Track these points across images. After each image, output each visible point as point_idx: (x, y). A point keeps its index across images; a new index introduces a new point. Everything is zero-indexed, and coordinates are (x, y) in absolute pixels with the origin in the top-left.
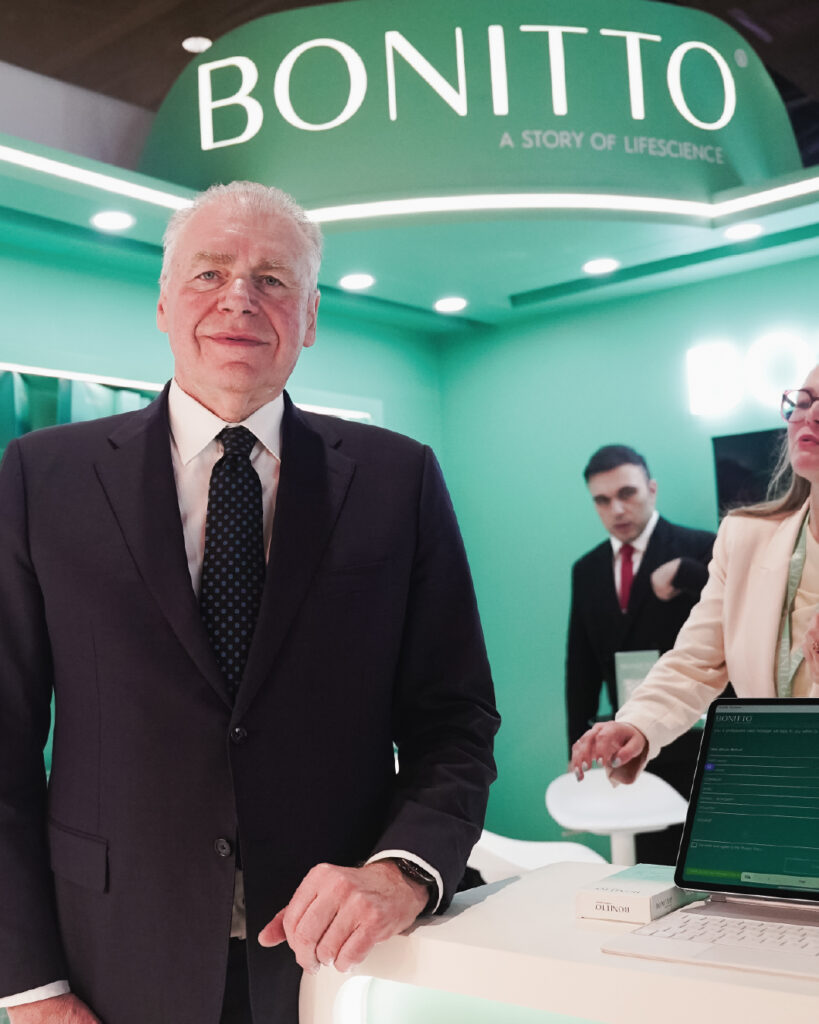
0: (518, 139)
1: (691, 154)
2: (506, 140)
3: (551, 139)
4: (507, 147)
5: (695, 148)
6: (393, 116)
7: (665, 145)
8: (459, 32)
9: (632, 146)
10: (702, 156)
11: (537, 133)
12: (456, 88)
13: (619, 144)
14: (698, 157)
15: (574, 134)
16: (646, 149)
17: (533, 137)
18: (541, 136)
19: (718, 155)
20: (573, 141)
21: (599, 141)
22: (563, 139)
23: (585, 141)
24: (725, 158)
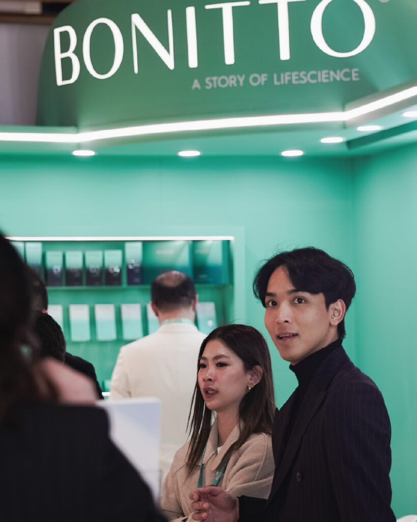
0: (203, 84)
1: (329, 78)
2: (196, 84)
3: (223, 82)
4: (196, 88)
5: (332, 73)
6: (136, 70)
7: (306, 75)
8: (169, 13)
9: (279, 80)
10: (338, 78)
11: (214, 78)
12: (168, 51)
13: (270, 79)
14: (335, 79)
15: (239, 77)
16: (290, 81)
17: (212, 81)
18: (217, 80)
19: (354, 75)
20: (238, 82)
21: (255, 80)
22: (231, 81)
23: (246, 81)
24: (360, 74)
